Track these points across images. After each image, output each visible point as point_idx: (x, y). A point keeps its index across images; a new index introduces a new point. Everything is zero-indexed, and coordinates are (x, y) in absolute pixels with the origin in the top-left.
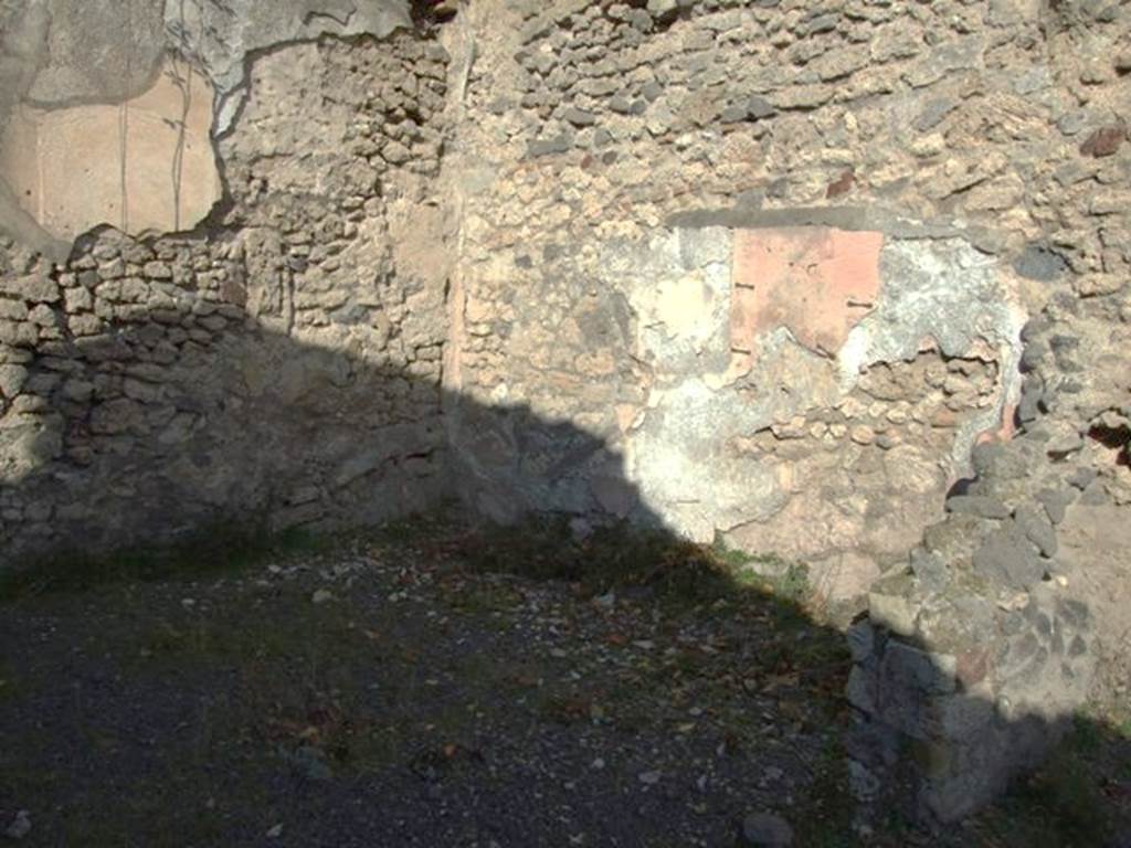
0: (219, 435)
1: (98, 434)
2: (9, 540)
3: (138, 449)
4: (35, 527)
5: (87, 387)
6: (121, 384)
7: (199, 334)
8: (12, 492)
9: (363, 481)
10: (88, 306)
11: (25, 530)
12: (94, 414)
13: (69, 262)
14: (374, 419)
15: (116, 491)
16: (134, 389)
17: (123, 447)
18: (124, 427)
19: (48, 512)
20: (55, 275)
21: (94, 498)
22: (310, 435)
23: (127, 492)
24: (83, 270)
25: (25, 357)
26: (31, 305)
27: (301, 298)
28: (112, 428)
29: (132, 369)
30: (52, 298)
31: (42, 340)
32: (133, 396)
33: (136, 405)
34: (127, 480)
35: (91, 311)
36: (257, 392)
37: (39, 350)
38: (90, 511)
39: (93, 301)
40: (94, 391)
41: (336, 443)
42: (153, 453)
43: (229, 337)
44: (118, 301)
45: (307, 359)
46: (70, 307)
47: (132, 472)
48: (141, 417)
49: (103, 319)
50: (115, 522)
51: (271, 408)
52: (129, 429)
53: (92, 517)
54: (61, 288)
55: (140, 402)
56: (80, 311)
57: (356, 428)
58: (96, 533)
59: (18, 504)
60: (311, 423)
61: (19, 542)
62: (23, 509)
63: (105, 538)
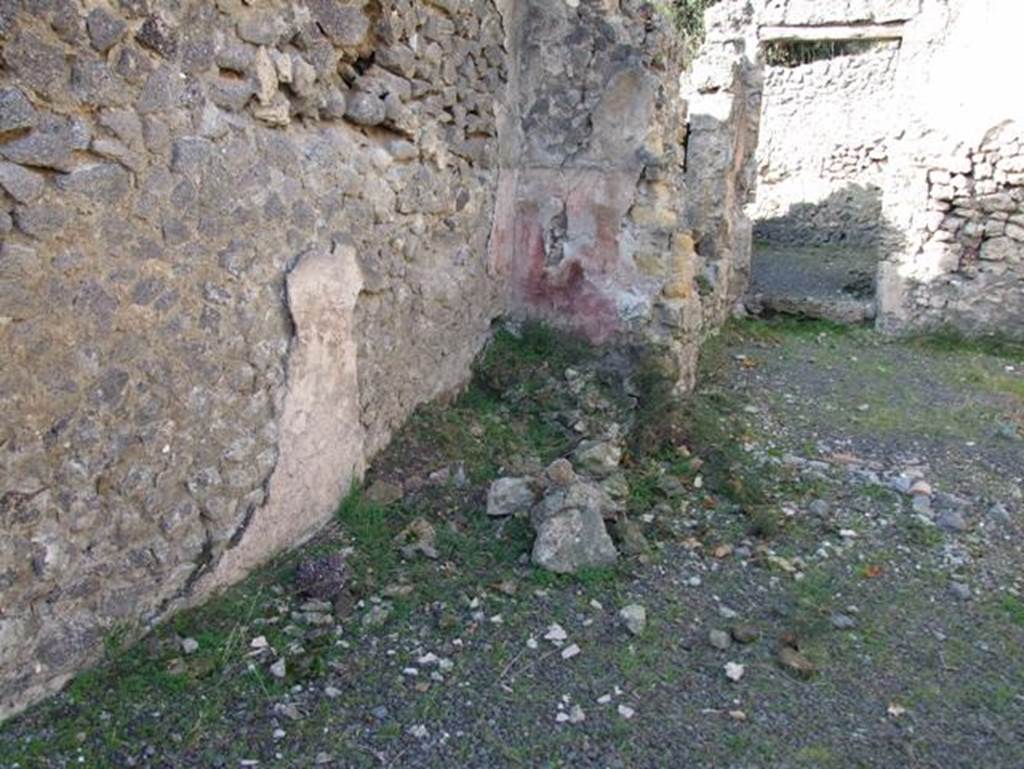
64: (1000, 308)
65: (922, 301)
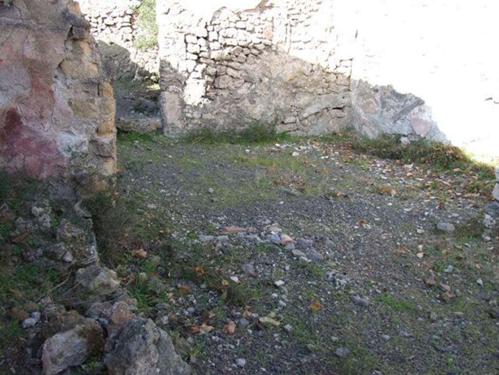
0: (259, 93)
1: (217, 88)
2: (187, 124)
3: (230, 95)
4: (196, 121)
5: (215, 70)
6: (226, 69)
7: (255, 51)
8: (189, 107)
9: (314, 117)
10: (216, 39)
11: (192, 121)
12: (216, 81)
13: (211, 22)
14: (320, 91)
15: (222, 110)
16: (230, 71)
17: (225, 94)
18: (226, 86)
19: (200, 115)
20: (206, 27)
21: (215, 112)
22: (294, 95)
23: (226, 111)
24: (215, 25)
25: (196, 57)
26: (198, 38)
27: (294, 38)
28: (222, 86)
29: (230, 64)
30: (205, 35)
31: (201, 51)
32: (230, 74)
33: (231, 78)
34: (226, 107)
35: (217, 41)
36: (274, 76)
37: (200, 55)
38: (213, 117)
39: (218, 36)
40: (216, 72)
41: (303, 100)
42: (235, 97)
43: (265, 53)
44: (227, 37)
45: (295, 63)
46: (211, 39)
47: (227, 104)
48: (232, 83)
49: (221, 44)
50: (221, 122)
51: (279, 83)
52: (228, 88)
53: (214, 120)
54: (208, 32)
55: (232, 77)
56: (214, 40)
57: (312, 93)
58: (215, 126)
59: (191, 111)
60: (294, 90)
61: (190, 125)
62: (192, 114)
63: (218, 127)
64: (228, 116)
65: (189, 115)
